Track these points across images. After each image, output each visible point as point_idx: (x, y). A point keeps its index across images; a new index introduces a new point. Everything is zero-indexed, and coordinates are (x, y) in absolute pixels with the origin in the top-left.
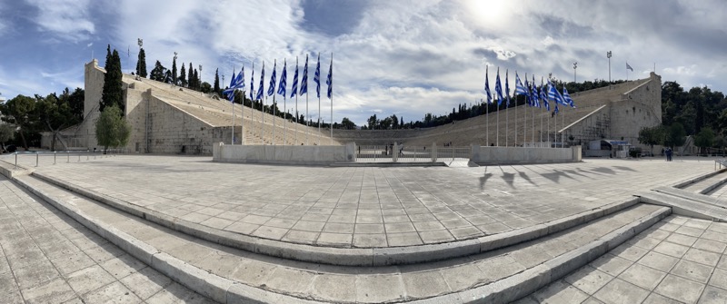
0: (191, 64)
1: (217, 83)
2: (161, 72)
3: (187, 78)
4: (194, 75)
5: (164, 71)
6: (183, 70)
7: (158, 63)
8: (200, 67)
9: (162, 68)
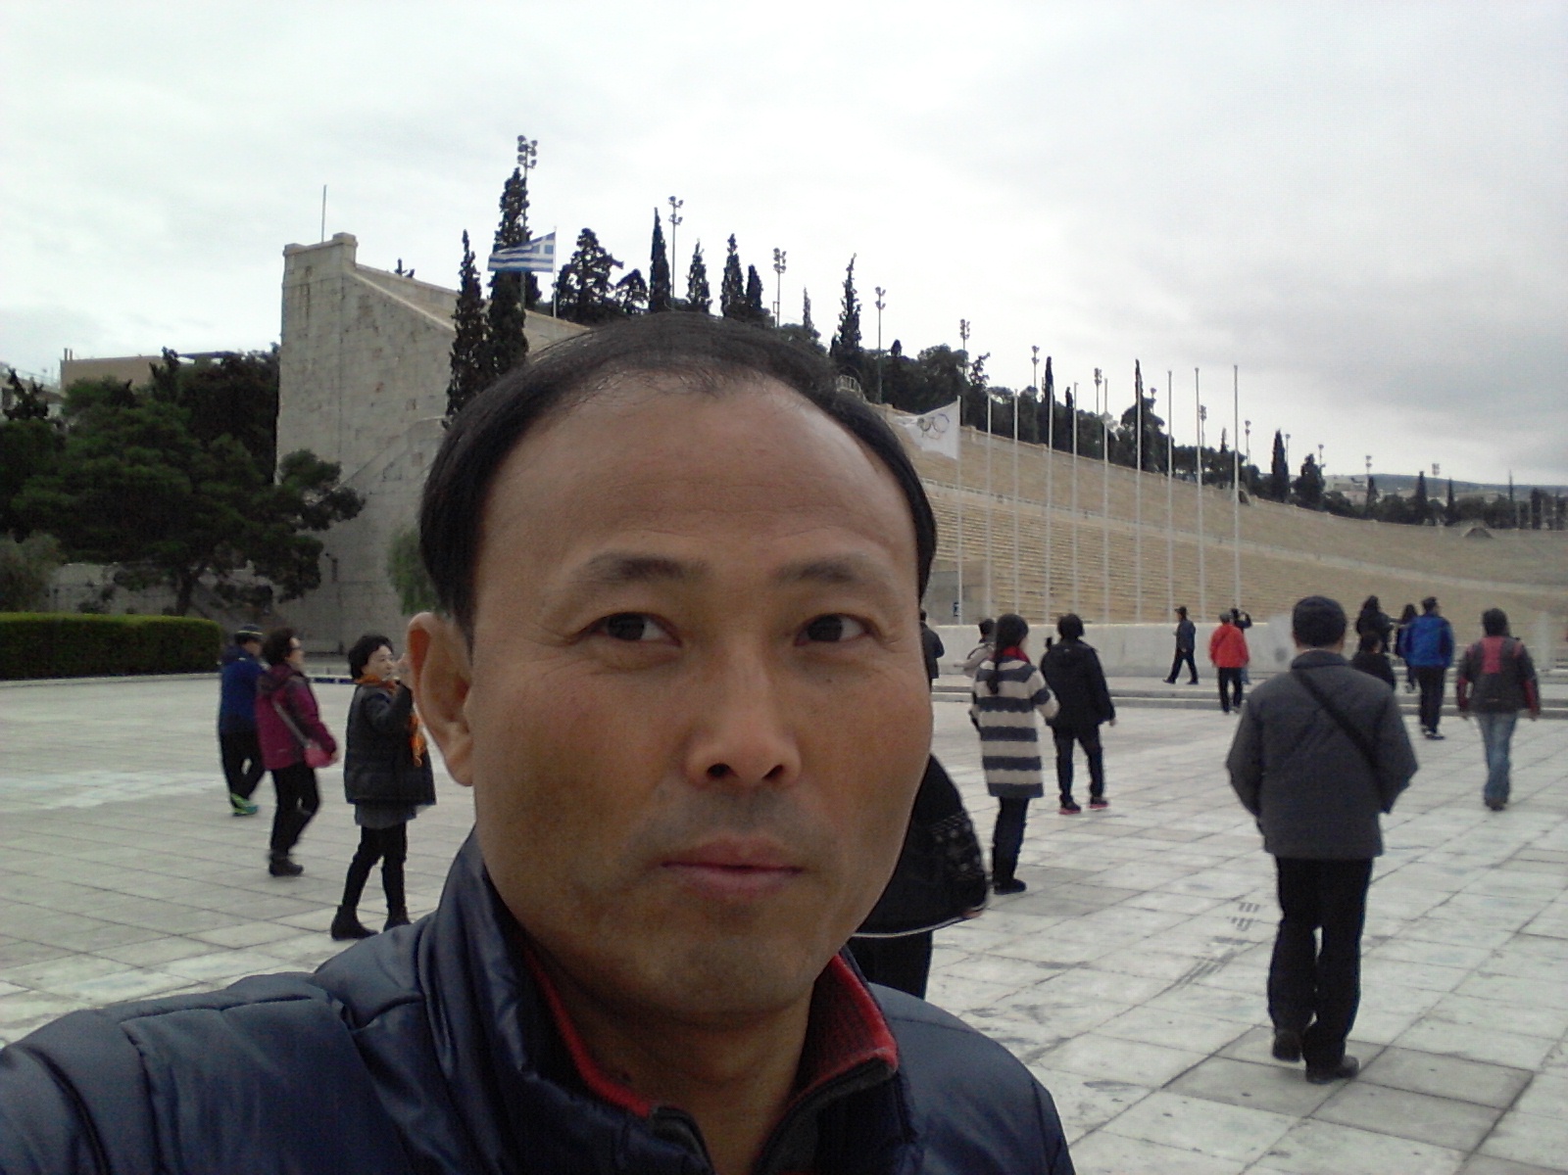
0: (732, 241)
1: (850, 323)
2: (602, 281)
3: (716, 309)
4: (743, 293)
5: (616, 276)
6: (698, 269)
7: (588, 239)
8: (778, 255)
9: (608, 261)
